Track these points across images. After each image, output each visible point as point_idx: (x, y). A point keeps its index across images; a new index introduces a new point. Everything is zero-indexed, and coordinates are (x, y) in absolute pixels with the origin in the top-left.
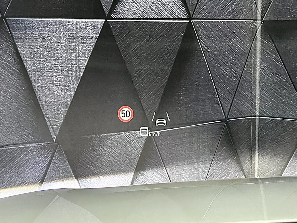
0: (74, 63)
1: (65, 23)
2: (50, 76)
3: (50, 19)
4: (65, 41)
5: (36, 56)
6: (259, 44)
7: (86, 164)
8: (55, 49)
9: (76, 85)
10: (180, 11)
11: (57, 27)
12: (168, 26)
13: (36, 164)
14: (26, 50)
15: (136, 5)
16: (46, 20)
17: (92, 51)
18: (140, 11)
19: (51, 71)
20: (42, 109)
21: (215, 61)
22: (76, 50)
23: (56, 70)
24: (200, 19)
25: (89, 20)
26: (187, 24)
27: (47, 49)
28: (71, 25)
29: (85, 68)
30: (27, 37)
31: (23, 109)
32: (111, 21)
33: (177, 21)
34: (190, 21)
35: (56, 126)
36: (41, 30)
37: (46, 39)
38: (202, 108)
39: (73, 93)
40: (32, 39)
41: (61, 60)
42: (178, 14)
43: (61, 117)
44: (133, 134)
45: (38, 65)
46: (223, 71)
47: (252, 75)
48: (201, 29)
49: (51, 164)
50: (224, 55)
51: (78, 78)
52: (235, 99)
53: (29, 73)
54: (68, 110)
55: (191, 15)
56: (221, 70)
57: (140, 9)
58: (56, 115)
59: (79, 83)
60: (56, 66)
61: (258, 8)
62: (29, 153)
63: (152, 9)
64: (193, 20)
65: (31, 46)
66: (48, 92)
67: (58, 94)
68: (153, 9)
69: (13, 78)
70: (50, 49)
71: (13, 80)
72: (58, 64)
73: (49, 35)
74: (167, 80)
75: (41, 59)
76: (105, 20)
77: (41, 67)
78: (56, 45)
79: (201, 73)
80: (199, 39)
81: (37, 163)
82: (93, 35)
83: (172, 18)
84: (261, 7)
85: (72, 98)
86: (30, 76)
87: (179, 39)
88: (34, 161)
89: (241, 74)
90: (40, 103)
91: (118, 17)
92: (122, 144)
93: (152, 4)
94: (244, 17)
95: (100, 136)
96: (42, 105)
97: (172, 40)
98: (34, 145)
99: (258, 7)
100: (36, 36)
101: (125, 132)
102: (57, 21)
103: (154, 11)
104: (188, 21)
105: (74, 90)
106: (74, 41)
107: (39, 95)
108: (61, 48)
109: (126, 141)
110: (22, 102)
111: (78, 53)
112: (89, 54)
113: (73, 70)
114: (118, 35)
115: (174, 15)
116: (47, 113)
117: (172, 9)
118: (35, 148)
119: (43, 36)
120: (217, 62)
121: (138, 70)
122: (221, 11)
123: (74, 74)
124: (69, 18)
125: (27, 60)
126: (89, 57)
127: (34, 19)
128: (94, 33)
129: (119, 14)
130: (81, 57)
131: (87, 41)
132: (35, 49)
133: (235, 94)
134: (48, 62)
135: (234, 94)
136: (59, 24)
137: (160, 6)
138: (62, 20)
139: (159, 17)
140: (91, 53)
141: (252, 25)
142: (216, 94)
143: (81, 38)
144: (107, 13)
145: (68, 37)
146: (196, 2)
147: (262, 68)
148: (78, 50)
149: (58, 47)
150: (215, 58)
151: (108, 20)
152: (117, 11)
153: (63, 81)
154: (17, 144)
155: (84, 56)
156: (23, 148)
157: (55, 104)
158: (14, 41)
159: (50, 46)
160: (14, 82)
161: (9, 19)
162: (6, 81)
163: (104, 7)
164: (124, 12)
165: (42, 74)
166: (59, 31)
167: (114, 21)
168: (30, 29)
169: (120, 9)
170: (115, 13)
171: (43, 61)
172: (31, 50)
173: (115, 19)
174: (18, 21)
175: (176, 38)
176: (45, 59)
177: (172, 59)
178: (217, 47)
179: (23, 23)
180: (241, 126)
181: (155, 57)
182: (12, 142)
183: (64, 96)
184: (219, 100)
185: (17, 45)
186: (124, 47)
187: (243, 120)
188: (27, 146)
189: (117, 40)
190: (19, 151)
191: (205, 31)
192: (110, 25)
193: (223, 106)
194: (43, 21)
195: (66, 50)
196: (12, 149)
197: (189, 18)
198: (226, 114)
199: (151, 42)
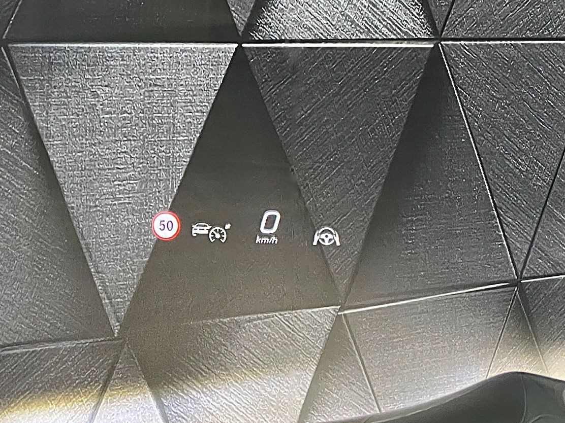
0: (162, 149)
1: (142, 52)
2: (109, 181)
3: (110, 45)
4: (142, 97)
5: (75, 134)
8: (120, 116)
9: (167, 201)
10: (414, 21)
11: (125, 62)
12: (385, 58)
13: (72, 391)
14: (52, 119)
15: (310, 9)
16: (99, 48)
17: (205, 119)
18: (318, 23)
19: (109, 169)
20: (88, 259)
22: (169, 117)
24: (460, 40)
25: (200, 46)
26: (428, 51)
27: (101, 117)
28: (157, 58)
29: (188, 160)
30: (55, 87)
31: (43, 260)
32: (250, 48)
33: (405, 45)
34: (436, 46)
35: (119, 300)
36: (88, 70)
37: (99, 92)
38: (462, 253)
40: (66, 93)
41: (133, 142)
42: (408, 29)
43: (134, 279)
44: (301, 318)
45: (80, 154)
46: (513, 164)
48: (463, 63)
49: (108, 389)
50: (516, 125)
51: (173, 184)
52: (539, 230)
53: (58, 174)
54: (148, 261)
55: (440, 29)
56: (509, 160)
57: (319, 18)
58: (122, 274)
59: (176, 196)
60: (122, 155)
62: (57, 363)
63: (348, 18)
64: (443, 42)
65: (65, 110)
66: (102, 219)
67: (126, 223)
68: (350, 17)
69: (21, 185)
70: (108, 116)
71: (22, 190)
72: (125, 152)
73: (106, 83)
74: (380, 188)
75: (87, 140)
76: (236, 45)
77: (87, 159)
78: (121, 106)
79: (460, 169)
80: (456, 88)
81: (75, 388)
82: (208, 81)
83: (395, 37)
86: (61, 180)
87: (409, 88)
88: (69, 382)
89: (555, 170)
90: (83, 246)
91: (267, 38)
92: (275, 341)
95: (222, 322)
96: (88, 249)
97: (394, 92)
98: (68, 345)
100: (75, 86)
101: (282, 313)
102: (124, 48)
103: (353, 22)
104: (432, 45)
106: (163, 96)
107: (81, 226)
108: (134, 114)
109: (283, 333)
110: (41, 243)
111: (174, 124)
112: (199, 126)
113: (161, 165)
114: (266, 81)
115: (398, 30)
116: (99, 270)
117: (394, 17)
118: (71, 351)
119: (92, 86)
120: (498, 143)
121: (314, 165)
122: (508, 19)
123: (163, 175)
124: (153, 42)
125: (55, 142)
126: (198, 135)
127: (70, 45)
128: (211, 76)
129: (269, 30)
130: (179, 133)
131: (194, 95)
132: (72, 117)
133: (541, 217)
134: (102, 147)
135: (537, 219)
136: (129, 57)
137: (365, 10)
138: (137, 45)
139: (363, 37)
140: (202, 124)
142: (495, 218)
143: (181, 88)
144: (241, 28)
145: (150, 85)
148: (174, 118)
149: (125, 112)
150: (494, 132)
151: (244, 45)
152: (266, 24)
153: (137, 193)
154: (29, 343)
155: (187, 131)
156: (44, 353)
157: (118, 247)
158: (25, 99)
159: (108, 109)
160: (24, 196)
161: (15, 45)
162: (6, 194)
163: (234, 15)
164: (281, 25)
165: (90, 176)
166: (129, 72)
167: (257, 48)
168: (61, 68)
169: (272, 19)
170: (260, 28)
171: (91, 145)
172: (64, 119)
173: (260, 42)
174: (36, 50)
175: (402, 87)
176: (96, 141)
177: (394, 135)
178: (499, 106)
179: (47, 55)
180: (554, 295)
181: (354, 133)
182: (17, 338)
183: (138, 228)
184: (502, 233)
185: (32, 108)
186: (281, 110)
187: (559, 280)
188: (52, 346)
189: (263, 94)
190: (35, 359)
191: (472, 68)
192: (249, 57)
193: (512, 247)
194: (92, 50)
195: (145, 118)
196: (18, 354)
197: (433, 37)
198: (519, 267)
199: (345, 98)
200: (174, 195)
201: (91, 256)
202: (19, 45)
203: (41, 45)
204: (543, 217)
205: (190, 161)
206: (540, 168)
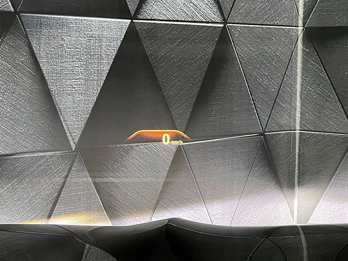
0: (95, 66)
1: (86, 21)
2: (70, 79)
3: (69, 17)
4: (86, 42)
5: (53, 57)
6: (300, 53)
7: (109, 176)
8: (75, 50)
9: (97, 90)
10: (214, 14)
11: (77, 26)
12: (201, 30)
13: (52, 175)
14: (42, 50)
15: (165, 6)
16: (65, 18)
17: (116, 53)
18: (169, 13)
19: (70, 74)
20: (60, 114)
21: (252, 69)
22: (98, 52)
23: (76, 73)
24: (236, 24)
25: (113, 20)
26: (221, 28)
27: (66, 50)
28: (93, 24)
29: (108, 71)
30: (43, 35)
31: (38, 114)
32: (137, 22)
33: (210, 25)
34: (225, 26)
35: (75, 134)
36: (59, 28)
37: (65, 39)
38: (237, 120)
39: (95, 98)
40: (49, 38)
41: (81, 62)
42: (212, 17)
43: (82, 125)
44: (161, 146)
45: (56, 66)
46: (261, 81)
47: (292, 86)
48: (237, 34)
49: (70, 175)
50: (262, 63)
51: (100, 83)
52: (273, 111)
53: (45, 75)
54: (89, 117)
55: (226, 18)
56: (259, 79)
57: (170, 10)
58: (76, 122)
60: (76, 68)
61: (299, 14)
62: (45, 162)
64: (228, 24)
65: (48, 46)
66: (66, 96)
67: (78, 99)
68: (184, 11)
69: (27, 79)
70: (69, 50)
71: (28, 82)
72: (78, 67)
73: (68, 35)
74: (199, 88)
75: (59, 60)
76: (130, 21)
77: (59, 69)
78: (75, 45)
79: (236, 82)
80: (234, 45)
81: (54, 174)
82: (117, 36)
83: (205, 21)
84: (302, 13)
85: (94, 104)
86: (46, 78)
87: (212, 44)
88: (51, 171)
89: (280, 84)
90: (58, 109)
91: (145, 18)
92: (149, 156)
93: (184, 5)
94: (285, 22)
95: (124, 146)
96: (60, 110)
97: (205, 45)
98: (50, 153)
99: (299, 13)
100: (53, 35)
101: (153, 143)
102: (77, 19)
103: (186, 13)
104: (222, 26)
105: (96, 95)
106: (96, 42)
107: (56, 99)
108: (82, 49)
109: (153, 152)
110: (37, 106)
111: (101, 55)
112: (113, 56)
113: (95, 73)
114: (145, 37)
115: (207, 18)
116: (66, 120)
117: (205, 12)
118: (52, 157)
119: (61, 36)
120: (254, 71)
121: (167, 76)
122: (258, 16)
123: (96, 78)
124: (91, 17)
125: (44, 60)
126: (112, 61)
127: (51, 16)
128: (118, 34)
129: (146, 14)
130: (103, 59)
131: (111, 42)
132: (52, 49)
133: (274, 105)
134: (67, 64)
135: (272, 106)
136: (79, 23)
137: (192, 8)
138: (83, 18)
139: (190, 20)
140: (114, 56)
141: (293, 32)
142: (252, 105)
143: (104, 39)
144: (132, 13)
145: (90, 37)
146: (232, 5)
147: (304, 79)
148: (101, 52)
149: (78, 48)
150: (252, 66)
151: (134, 21)
152: (144, 12)
153: (84, 85)
154: (31, 152)
155: (107, 59)
156: (38, 157)
157: (74, 110)
158: (29, 40)
159: (69, 46)
160: (28, 85)
161: (23, 14)
162: (20, 83)
163: (129, 7)
164: (152, 13)
165: (60, 77)
166: (79, 30)
167: (140, 22)
168: (46, 26)
169: (147, 10)
170: (142, 13)
171: (61, 62)
172: (48, 50)
173: (142, 19)
174: (34, 17)
175: (209, 44)
176: (64, 61)
177: (205, 65)
178: (254, 55)
179: (39, 20)
180: (280, 140)
181: (186, 63)
182: (25, 150)
183: (84, 102)
184: (256, 112)
185: (32, 44)
186: (152, 51)
187: (282, 133)
188: (43, 154)
189: (143, 43)
190: (34, 160)
191: (241, 37)
192: (137, 26)
193: (260, 118)
194: (61, 19)
195: (87, 52)
196: (26, 157)
197: (223, 22)
198: (264, 127)
199: (182, 47)
200: (101, 87)
201: (61, 113)
202: (25, 14)
203: (36, 15)
204: (275, 105)
205: (109, 72)
206: (273, 83)
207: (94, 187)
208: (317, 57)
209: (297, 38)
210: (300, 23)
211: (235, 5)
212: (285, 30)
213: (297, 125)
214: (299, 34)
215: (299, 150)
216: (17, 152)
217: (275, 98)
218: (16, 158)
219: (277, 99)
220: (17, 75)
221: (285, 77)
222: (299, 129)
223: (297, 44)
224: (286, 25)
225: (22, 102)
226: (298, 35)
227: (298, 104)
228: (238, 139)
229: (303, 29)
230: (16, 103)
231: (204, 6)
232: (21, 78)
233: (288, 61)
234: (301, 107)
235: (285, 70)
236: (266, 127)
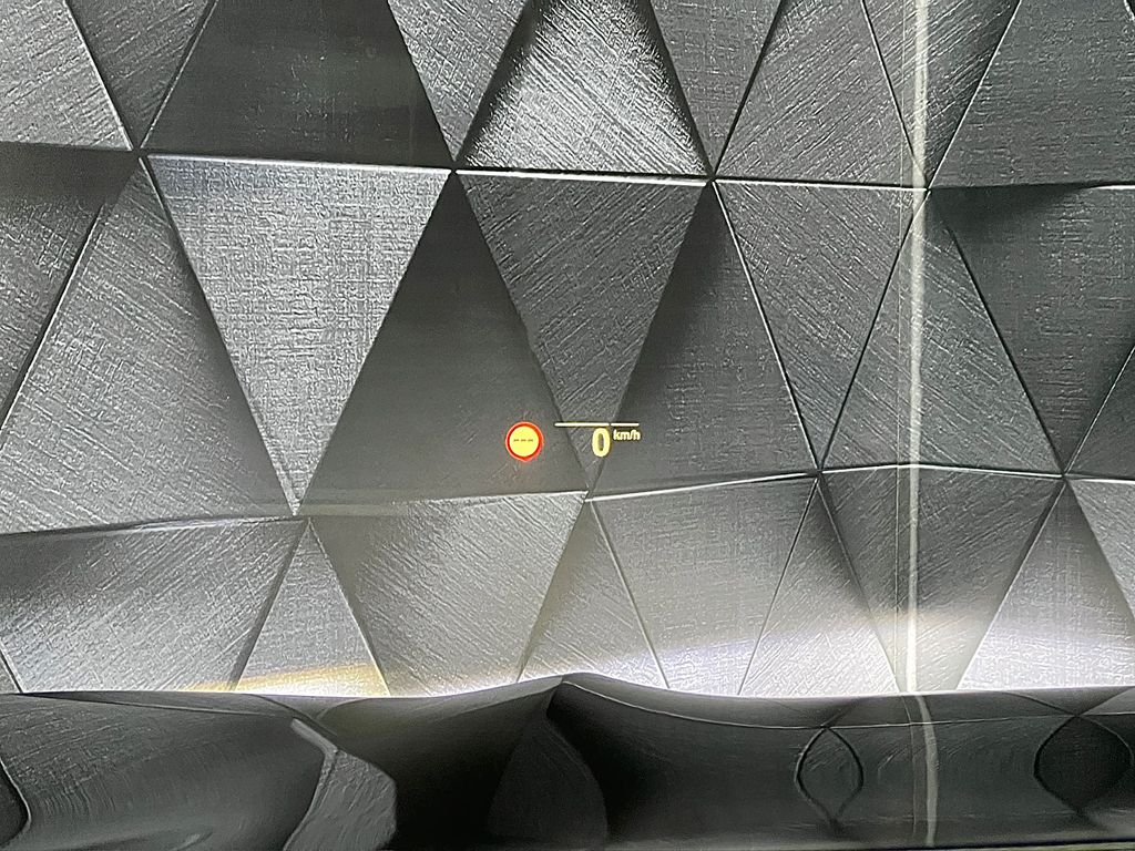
0: (354, 293)
1: (326, 174)
2: (283, 327)
3: (282, 163)
4: (327, 228)
5: (239, 269)
6: (917, 255)
7: (390, 583)
8: (298, 250)
9: (360, 356)
10: (679, 153)
11: (304, 185)
12: (643, 195)
13: (237, 580)
14: (208, 250)
15: (545, 133)
16: (269, 166)
17: (409, 258)
18: (556, 150)
19: (284, 314)
20: (257, 420)
21: (784, 298)
22: (363, 255)
23: (301, 312)
24: (740, 179)
25: (402, 170)
26: (699, 191)
27: (273, 250)
28: (346, 182)
29: (388, 307)
30: (211, 210)
31: (198, 419)
32: (466, 176)
33: (668, 182)
34: (709, 185)
35: (298, 471)
36: (255, 193)
37: (269, 220)
38: (745, 436)
39: (353, 378)
40: (227, 219)
41: (315, 283)
42: (673, 162)
43: (318, 447)
44: (536, 504)
45: (246, 294)
46: (811, 331)
47: (899, 346)
48: (744, 207)
49: (285, 580)
50: (814, 284)
51: (367, 336)
52: (845, 412)
53: (217, 316)
54: (337, 427)
55: (714, 166)
56: (805, 326)
57: (557, 144)
58: (301, 440)
59: (371, 350)
60: (301, 298)
61: (915, 153)
62: (218, 545)
63: (594, 146)
64: (717, 181)
65: (225, 240)
66: (275, 373)
67: (307, 379)
68: (596, 145)
69: (168, 328)
70: (282, 249)
71: (169, 334)
72: (305, 294)
73: (279, 209)
74: (638, 351)
75: (255, 277)
76: (449, 171)
77: (255, 300)
78: (299, 238)
79: (742, 334)
80: (736, 237)
81: (240, 576)
82: (412, 214)
83: (655, 172)
84: (923, 152)
85: (349, 392)
86: (220, 324)
87: (675, 234)
88: (233, 569)
89: (865, 340)
90: (251, 405)
91: (489, 165)
92: (503, 530)
93: (595, 129)
94: (875, 175)
95: (433, 504)
96: (257, 408)
97: (655, 237)
98: (232, 523)
99: (915, 150)
100: (238, 211)
101: (512, 496)
102: (302, 168)
103: (600, 151)
104: (703, 184)
105: (356, 370)
106: (355, 229)
107: (248, 381)
108: (316, 249)
109: (512, 521)
110: (195, 398)
111: (369, 264)
112: (402, 267)
113: (352, 312)
114: (489, 216)
115: (660, 164)
116: (273, 434)
117: (655, 148)
118: (236, 531)
119: (261, 212)
120: (791, 304)
121: (551, 320)
122: (802, 157)
123: (355, 324)
124: (341, 162)
125: (213, 278)
126: (400, 278)
127: (231, 161)
128: (417, 207)
129: (492, 155)
130: (376, 275)
131: (397, 229)
132: (234, 248)
133: (847, 396)
134: (275, 286)
135: (843, 398)
136: (309, 179)
137: (617, 137)
138: (320, 165)
139: (613, 169)
140: (406, 265)
141: (897, 201)
142: (787, 394)
143: (377, 220)
144: (455, 152)
145: (338, 214)
146: (728, 131)
147: (928, 326)
148: (368, 256)
149: (305, 245)
150: (786, 291)
151: (458, 172)
152: (487, 148)
153: (322, 343)
154: (179, 519)
155: (387, 273)
156: (199, 533)
157: (296, 407)
158: (172, 224)
159: (282, 241)
160: (171, 342)
161: (157, 157)
162: (148, 337)
163: (446, 135)
164: (507, 150)
165: (259, 321)
166: (310, 198)
167: (476, 176)
168: (219, 188)
169: (496, 143)
170: (480, 152)
171: (260, 283)
172: (224, 251)
173: (480, 168)
174: (186, 164)
175: (666, 232)
176: (267, 279)
177: (655, 289)
178: (791, 260)
179: (201, 171)
180: (865, 490)
181: (603, 284)
182: (164, 513)
183: (323, 386)
184: (797, 413)
185: (181, 234)
186: (508, 252)
187: (871, 472)
188: (211, 525)
189: (485, 231)
190: (187, 540)
191: (756, 213)
192: (466, 187)
193: (810, 430)
194: (260, 169)
195: (331, 254)
196: (164, 533)
197: (705, 174)
198: (820, 455)
199: (592, 241)
200: (369, 348)
201: (261, 417)
202: (163, 157)
203: (192, 158)
204: (850, 395)
205: (390, 309)
206: (845, 337)
207: (350, 611)
208: (964, 266)
209: (909, 218)
210: (918, 176)
211: (736, 129)
212: (876, 195)
213: (912, 450)
214: (914, 206)
215: (920, 518)
216: (142, 518)
217: (851, 377)
218: (140, 534)
219: (856, 380)
220: (140, 315)
221: (878, 319)
222: (918, 459)
223: (910, 231)
224: (880, 182)
225: (155, 388)
226: (911, 207)
227: (916, 394)
228: (750, 485)
229: (926, 193)
230: (137, 391)
231: (650, 133)
232: (153, 324)
233: (887, 278)
234: (923, 400)
235: (877, 301)
236: (825, 456)
